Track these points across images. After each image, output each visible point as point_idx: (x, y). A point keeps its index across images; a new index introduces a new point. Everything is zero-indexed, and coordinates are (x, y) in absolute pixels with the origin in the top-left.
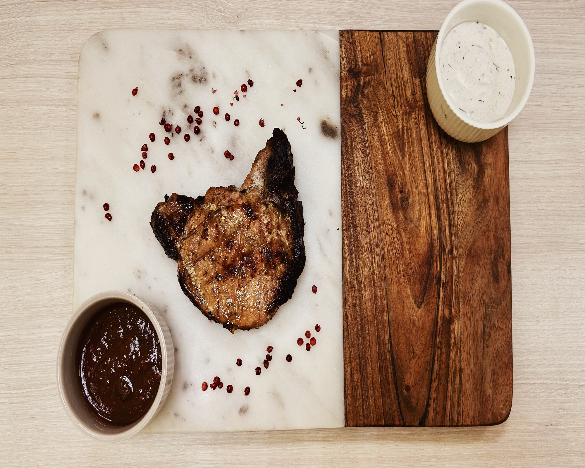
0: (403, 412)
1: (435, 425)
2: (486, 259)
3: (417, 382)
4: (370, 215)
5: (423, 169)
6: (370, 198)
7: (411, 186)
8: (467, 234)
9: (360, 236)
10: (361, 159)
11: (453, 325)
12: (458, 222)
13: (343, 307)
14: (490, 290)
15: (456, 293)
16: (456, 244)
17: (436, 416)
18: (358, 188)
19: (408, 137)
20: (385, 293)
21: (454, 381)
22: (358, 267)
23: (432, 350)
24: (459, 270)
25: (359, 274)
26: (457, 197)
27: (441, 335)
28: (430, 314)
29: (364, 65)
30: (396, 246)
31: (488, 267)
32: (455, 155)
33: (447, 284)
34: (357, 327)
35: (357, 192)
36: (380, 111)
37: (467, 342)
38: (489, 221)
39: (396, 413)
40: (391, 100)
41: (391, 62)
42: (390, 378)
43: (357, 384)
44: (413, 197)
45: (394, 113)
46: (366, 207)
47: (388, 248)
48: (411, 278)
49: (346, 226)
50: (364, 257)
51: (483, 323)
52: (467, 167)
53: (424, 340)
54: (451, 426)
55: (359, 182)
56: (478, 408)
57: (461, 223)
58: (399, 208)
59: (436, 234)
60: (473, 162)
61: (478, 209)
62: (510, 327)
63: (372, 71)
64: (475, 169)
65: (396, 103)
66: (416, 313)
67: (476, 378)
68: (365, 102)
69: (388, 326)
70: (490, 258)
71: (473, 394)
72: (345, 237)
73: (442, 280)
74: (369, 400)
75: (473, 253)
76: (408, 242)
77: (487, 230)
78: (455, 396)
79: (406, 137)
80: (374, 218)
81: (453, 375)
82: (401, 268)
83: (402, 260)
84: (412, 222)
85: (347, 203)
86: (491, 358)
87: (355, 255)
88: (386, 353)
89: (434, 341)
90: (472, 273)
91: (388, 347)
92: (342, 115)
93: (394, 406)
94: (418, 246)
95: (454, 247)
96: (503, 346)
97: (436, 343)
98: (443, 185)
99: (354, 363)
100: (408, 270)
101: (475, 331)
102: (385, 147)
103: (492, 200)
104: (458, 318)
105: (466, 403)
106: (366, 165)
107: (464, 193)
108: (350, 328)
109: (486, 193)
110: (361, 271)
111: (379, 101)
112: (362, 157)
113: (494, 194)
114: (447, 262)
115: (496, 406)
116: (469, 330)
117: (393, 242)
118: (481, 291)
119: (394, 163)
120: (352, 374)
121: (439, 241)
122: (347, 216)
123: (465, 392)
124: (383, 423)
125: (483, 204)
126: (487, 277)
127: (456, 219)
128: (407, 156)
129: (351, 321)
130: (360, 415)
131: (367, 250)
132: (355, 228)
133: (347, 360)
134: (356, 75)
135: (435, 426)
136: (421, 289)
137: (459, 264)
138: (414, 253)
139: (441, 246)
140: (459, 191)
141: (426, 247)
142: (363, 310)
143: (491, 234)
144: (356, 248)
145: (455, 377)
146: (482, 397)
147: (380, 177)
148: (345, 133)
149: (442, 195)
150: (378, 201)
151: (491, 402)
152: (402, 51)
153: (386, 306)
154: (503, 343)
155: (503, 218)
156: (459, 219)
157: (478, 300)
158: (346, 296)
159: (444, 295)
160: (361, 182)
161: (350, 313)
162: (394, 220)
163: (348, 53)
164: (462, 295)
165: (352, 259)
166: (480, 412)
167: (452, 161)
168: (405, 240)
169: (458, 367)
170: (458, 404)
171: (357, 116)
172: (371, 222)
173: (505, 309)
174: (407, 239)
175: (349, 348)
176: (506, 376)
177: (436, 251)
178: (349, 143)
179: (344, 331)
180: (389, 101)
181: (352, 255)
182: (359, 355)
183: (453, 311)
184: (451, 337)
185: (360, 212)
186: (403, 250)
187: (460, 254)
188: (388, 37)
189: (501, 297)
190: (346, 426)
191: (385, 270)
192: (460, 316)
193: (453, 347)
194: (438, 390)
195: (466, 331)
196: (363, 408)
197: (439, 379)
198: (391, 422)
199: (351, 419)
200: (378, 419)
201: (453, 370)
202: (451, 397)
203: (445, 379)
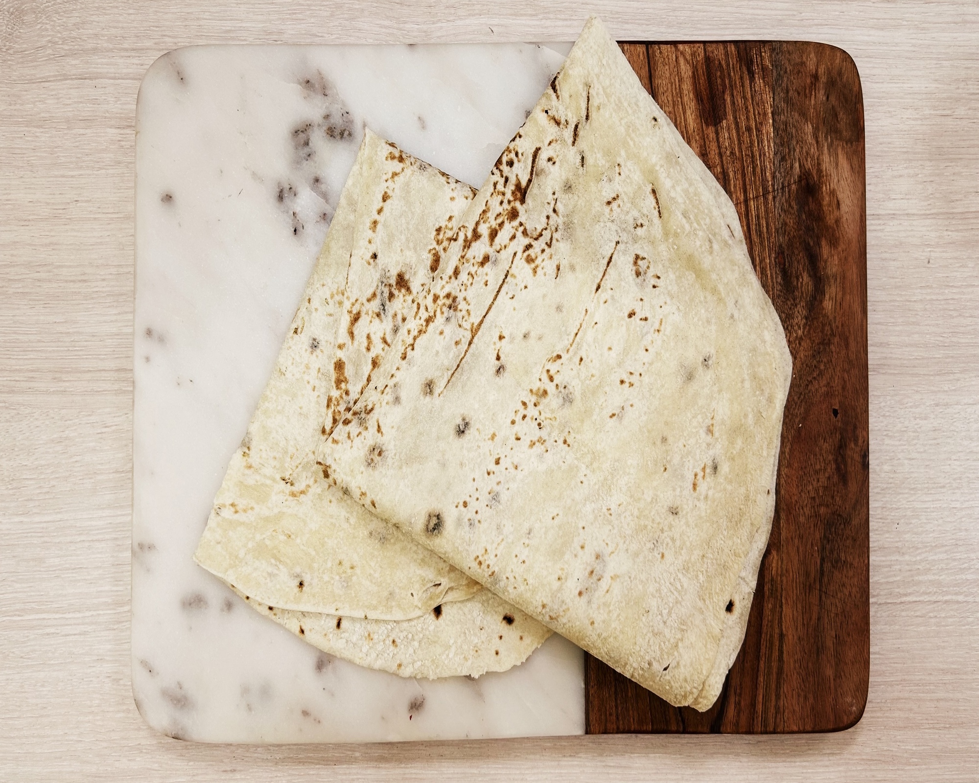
1: (737, 730)
2: (825, 444)
8: (793, 400)
11: (769, 560)
17: (738, 715)
21: (770, 657)
31: (829, 457)
32: (775, 261)
37: (792, 587)
38: (832, 378)
39: (671, 712)
41: (665, 98)
51: (820, 555)
54: (766, 732)
56: (810, 702)
60: (805, 273)
61: (814, 356)
64: (808, 286)
67: (806, 651)
70: (833, 441)
71: (801, 677)
74: (626, 688)
77: (827, 394)
78: (771, 681)
81: (768, 645)
86: (833, 615)
96: (853, 595)
101: (807, 569)
105: (790, 693)
109: (827, 328)
113: (840, 330)
115: (840, 699)
116: (796, 568)
118: (816, 499)
123: (789, 674)
124: (649, 727)
125: (822, 348)
126: (827, 475)
130: (611, 714)
135: (738, 733)
143: (835, 399)
145: (772, 649)
146: (817, 683)
151: (833, 691)
152: (685, 79)
154: (854, 590)
155: (856, 371)
157: (812, 516)
166: (813, 708)
167: (769, 272)
169: (777, 631)
170: (776, 696)
176: (857, 647)
184: (766, 580)
188: (661, 53)
189: (851, 510)
190: (588, 732)
192: (780, 543)
193: (769, 598)
194: (742, 671)
195: (791, 570)
196: (616, 702)
197: (745, 653)
198: (663, 726)
199: (596, 721)
200: (641, 721)
201: (768, 637)
202: (765, 683)
203: (754, 652)
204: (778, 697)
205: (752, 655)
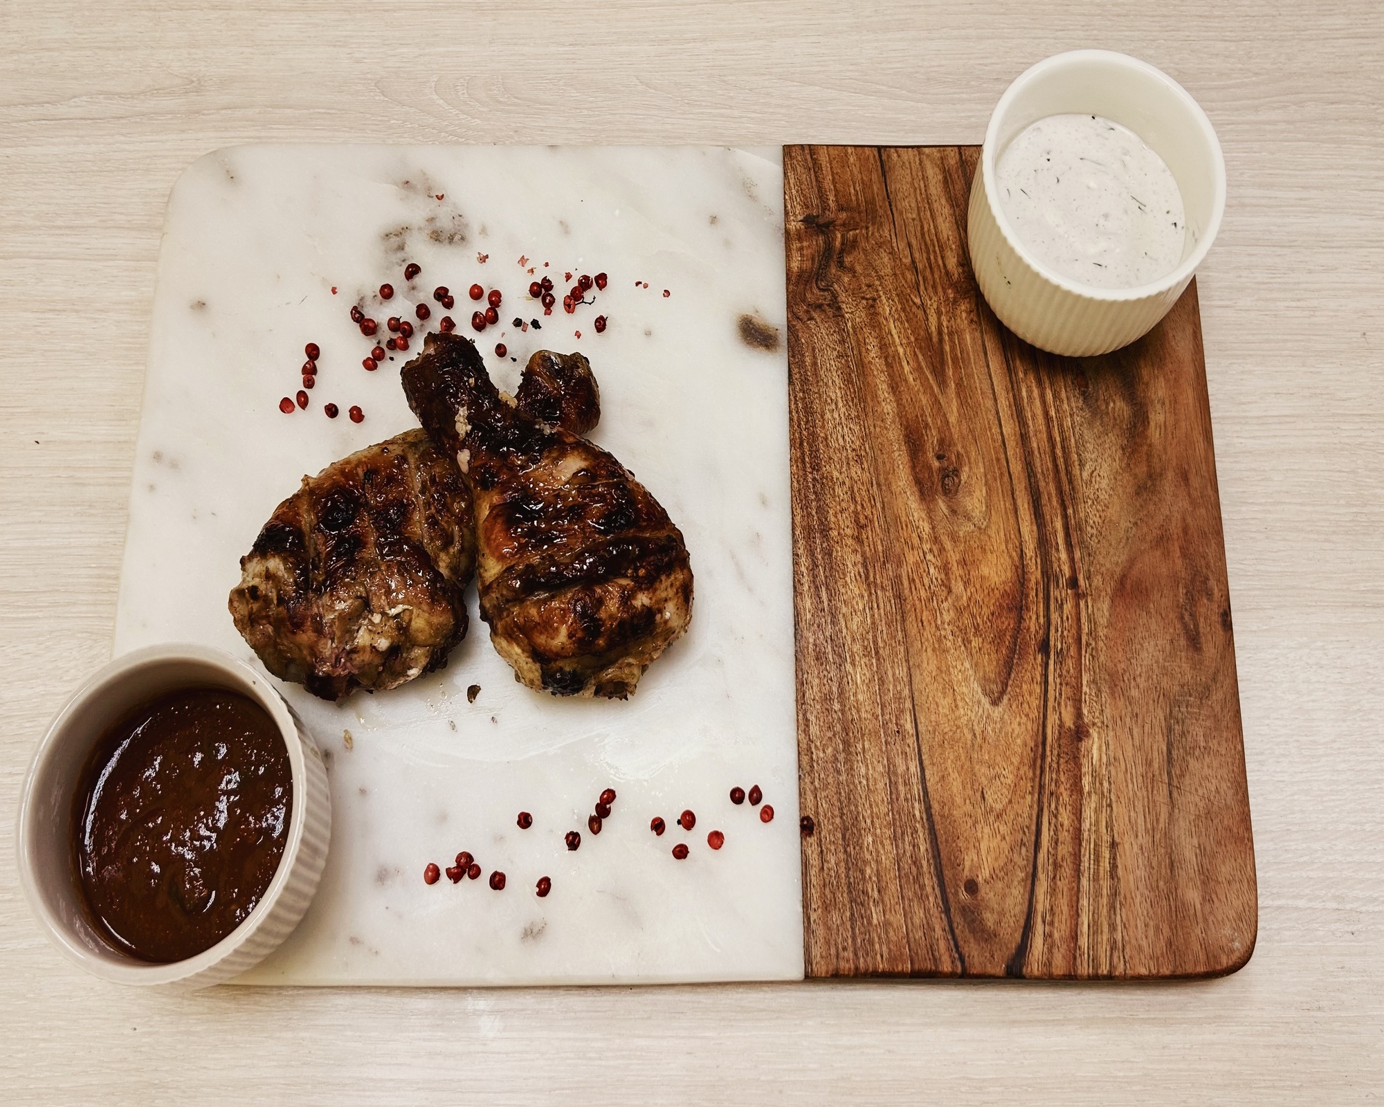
0: (961, 943)
1: (1049, 973)
2: (1163, 599)
3: (997, 872)
4: (862, 505)
5: (994, 412)
6: (863, 469)
7: (965, 447)
8: (1110, 545)
9: (839, 549)
10: (837, 392)
11: (1084, 745)
12: (1086, 521)
13: (797, 701)
14: (1180, 667)
15: (1092, 673)
16: (1086, 567)
17: (1050, 951)
18: (832, 450)
19: (952, 346)
20: (905, 670)
21: (1097, 872)
22: (833, 616)
23: (1032, 799)
24: (1095, 624)
25: (837, 628)
26: (1081, 470)
27: (1055, 765)
28: (1024, 719)
29: (843, 210)
30: (932, 570)
31: (1171, 616)
32: (1073, 383)
33: (1065, 653)
34: (834, 745)
35: (831, 459)
36: (883, 298)
37: (1126, 781)
38: (1168, 518)
39: (942, 944)
40: (909, 276)
41: (907, 204)
42: (925, 863)
43: (838, 876)
44: (970, 469)
45: (918, 301)
46: (852, 487)
47: (911, 574)
48: (972, 638)
49: (804, 529)
50: (849, 592)
51: (1166, 738)
52: (1104, 407)
53: (1011, 776)
55: (834, 437)
56: (1165, 934)
57: (1094, 522)
58: (937, 490)
59: (1032, 547)
60: (1118, 396)
61: (1137, 494)
62: (1239, 747)
63: (861, 220)
64: (1123, 412)
65: (922, 282)
66: (989, 718)
67: (1153, 865)
68: (846, 279)
69: (916, 745)
70: (1176, 596)
71: (1148, 901)
72: (800, 551)
73: (1052, 643)
74: (869, 912)
75: (1128, 586)
77: (1162, 538)
79: (947, 348)
81: (1092, 857)
82: (945, 616)
83: (946, 599)
84: (969, 520)
86: (1192, 817)
87: (827, 590)
88: (912, 804)
89: (1037, 779)
90: (1130, 628)
91: (916, 789)
92: (789, 306)
93: (937, 928)
94: (985, 571)
95: (1080, 572)
96: (1222, 793)
97: (1045, 784)
98: (1045, 444)
100: (963, 623)
101: (1147, 757)
103: (1170, 475)
104: (1098, 727)
105: (1132, 923)
106: (850, 404)
107: (1100, 460)
108: (816, 747)
109: (1156, 460)
110: (844, 624)
111: (880, 278)
112: (840, 388)
113: (1175, 462)
114: (1065, 606)
115: (1214, 931)
116: (1130, 755)
117: (922, 562)
119: (920, 400)
120: (822, 851)
121: (1041, 560)
122: (805, 507)
123: (1128, 896)
124: (907, 967)
125: (1149, 483)
126: (1168, 637)
127: (1082, 515)
128: (953, 386)
129: (818, 733)
130: (845, 949)
131: (858, 577)
134: (824, 229)
136: (997, 664)
137: (1095, 610)
138: (978, 586)
139: (1047, 572)
140: (1086, 455)
141: (1009, 574)
142: (850, 709)
143: (1173, 545)
144: (828, 574)
145: (1098, 862)
146: (1173, 909)
147: (886, 428)
148: (798, 340)
149: (1042, 464)
150: (882, 478)
151: (1200, 919)
153: (908, 700)
154: (1224, 786)
155: (1203, 511)
156: (1089, 513)
157: (1149, 689)
158: (805, 676)
159: (1060, 676)
160: (839, 437)
162: (923, 514)
163: (803, 187)
164: (1107, 677)
165: (820, 598)
166: (1170, 943)
167: (1064, 396)
168: (955, 559)
169: (1106, 838)
170: (1110, 925)
171: (827, 308)
172: (866, 518)
173: (1222, 708)
174: (958, 555)
175: (815, 792)
176: (1235, 860)
177: (1033, 580)
178: (808, 360)
179: (799, 753)
180: (904, 277)
181: (817, 589)
182: (841, 809)
183: (1085, 711)
184: (1083, 770)
185: (837, 499)
186: (949, 579)
187: (1097, 588)
189: (1209, 682)
190: (808, 974)
191: (904, 620)
192: (1103, 723)
193: (1089, 793)
194: (1053, 891)
195: (1121, 757)
196: (853, 933)
197: (1056, 866)
198: (929, 966)
199: (822, 957)
200: (892, 959)
201: (1092, 846)
202: (1091, 908)
203: (1071, 866)
204: (1112, 927)
205: (1067, 870)
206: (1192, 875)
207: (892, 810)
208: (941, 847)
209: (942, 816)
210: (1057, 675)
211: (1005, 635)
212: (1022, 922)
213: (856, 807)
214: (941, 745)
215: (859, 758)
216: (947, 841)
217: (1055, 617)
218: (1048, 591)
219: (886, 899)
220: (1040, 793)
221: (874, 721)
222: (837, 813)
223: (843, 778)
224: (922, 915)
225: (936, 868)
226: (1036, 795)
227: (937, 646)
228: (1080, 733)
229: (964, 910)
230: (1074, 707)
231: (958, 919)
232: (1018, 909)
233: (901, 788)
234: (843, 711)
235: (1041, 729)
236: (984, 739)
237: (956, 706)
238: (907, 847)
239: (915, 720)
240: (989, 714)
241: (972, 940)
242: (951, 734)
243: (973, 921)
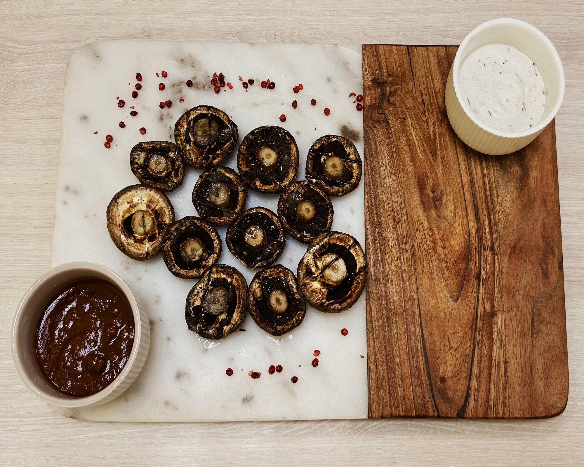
0: (437, 403)
1: (476, 418)
3: (454, 373)
4: (397, 213)
5: (458, 171)
6: (398, 197)
7: (444, 187)
8: (510, 232)
9: (386, 233)
10: (387, 161)
11: (495, 319)
12: (499, 221)
14: (539, 286)
15: (499, 288)
16: (498, 242)
17: (477, 407)
18: (383, 188)
19: (440, 141)
20: (415, 286)
21: (498, 374)
22: (383, 263)
23: (471, 342)
25: (385, 268)
26: (497, 198)
27: (481, 328)
28: (468, 308)
29: (390, 76)
30: (428, 243)
33: (487, 279)
34: (383, 319)
35: (383, 192)
36: (408, 118)
38: (536, 220)
39: (429, 405)
40: (421, 108)
41: (420, 74)
42: (422, 370)
43: (383, 375)
44: (447, 197)
45: (424, 119)
46: (393, 205)
47: (419, 244)
49: (370, 223)
50: (391, 252)
51: (531, 317)
52: (509, 170)
53: (462, 333)
55: (385, 182)
56: (528, 400)
57: (502, 221)
58: (431, 206)
59: (474, 232)
60: (516, 165)
61: (523, 209)
62: (564, 321)
63: (399, 81)
65: (426, 111)
66: (452, 307)
67: (524, 371)
68: (391, 109)
69: (419, 319)
71: (521, 386)
72: (369, 234)
73: (482, 275)
74: (397, 390)
75: (517, 250)
76: (442, 239)
78: (499, 388)
79: (438, 141)
80: (403, 216)
81: (496, 367)
82: (434, 263)
83: (434, 255)
84: (446, 220)
85: (371, 201)
86: (542, 351)
87: (380, 251)
88: (417, 344)
89: (473, 334)
90: (517, 269)
91: (419, 338)
93: (427, 397)
94: (452, 243)
95: (495, 244)
96: (555, 340)
97: (476, 336)
98: (481, 186)
99: (379, 354)
100: (442, 266)
102: (414, 150)
103: (538, 200)
104: (501, 312)
106: (393, 167)
107: (506, 194)
108: (375, 320)
110: (388, 266)
112: (388, 159)
113: (540, 195)
114: (488, 259)
115: (549, 399)
116: (515, 324)
118: (528, 285)
119: (425, 166)
120: (376, 365)
121: (478, 238)
123: (512, 384)
124: (413, 415)
125: (528, 204)
127: (497, 218)
128: (440, 159)
129: (376, 314)
130: (386, 406)
131: (395, 246)
132: (380, 225)
133: (371, 352)
134: (381, 85)
136: (457, 284)
137: (502, 261)
138: (449, 250)
139: (480, 244)
140: (500, 191)
141: (463, 244)
142: (390, 303)
143: (538, 232)
144: (381, 244)
145: (499, 369)
147: (409, 178)
148: (368, 137)
149: (480, 195)
150: (406, 201)
151: (543, 395)
152: (433, 64)
153: (416, 300)
154: (556, 337)
155: (552, 217)
156: (500, 218)
158: (370, 289)
159: (485, 289)
160: (387, 182)
161: (374, 305)
162: (425, 218)
164: (506, 290)
165: (377, 254)
166: (530, 404)
167: (491, 164)
168: (439, 237)
169: (503, 359)
170: (503, 396)
172: (399, 219)
173: (557, 304)
175: (374, 339)
177: (474, 247)
178: (373, 146)
179: (367, 323)
180: (418, 108)
181: (376, 250)
182: (385, 347)
183: (496, 305)
184: (494, 330)
185: (386, 210)
186: (436, 246)
187: (503, 251)
188: (417, 51)
189: (552, 292)
190: (370, 417)
191: (415, 265)
192: (503, 310)
193: (496, 340)
194: (479, 382)
195: (511, 325)
196: (390, 399)
197: (480, 371)
198: (423, 413)
199: (376, 409)
200: (407, 410)
201: (497, 363)
202: (495, 389)
203: (487, 371)
204: (505, 397)
205: (485, 373)
206: (540, 375)
207: (408, 347)
208: (430, 363)
209: (430, 350)
210: (483, 289)
211: (460, 271)
212: (465, 395)
213: (392, 346)
214: (431, 319)
215: (394, 325)
216: (432, 361)
217: (483, 263)
218: (481, 252)
219: (405, 385)
220: (474, 340)
221: (401, 309)
222: (383, 348)
223: (387, 333)
224: (420, 392)
225: (427, 372)
226: (473, 341)
227: (430, 276)
228: (493, 314)
229: (439, 390)
230: (491, 303)
231: (436, 394)
232: (463, 389)
233: (412, 338)
234: (387, 304)
235: (475, 312)
236: (450, 317)
237: (438, 303)
238: (414, 363)
239: (419, 308)
240: (452, 306)
241: (442, 403)
242: (435, 314)
243: (443, 394)
